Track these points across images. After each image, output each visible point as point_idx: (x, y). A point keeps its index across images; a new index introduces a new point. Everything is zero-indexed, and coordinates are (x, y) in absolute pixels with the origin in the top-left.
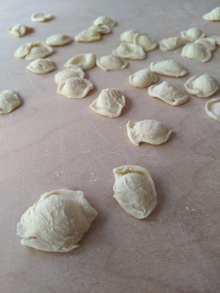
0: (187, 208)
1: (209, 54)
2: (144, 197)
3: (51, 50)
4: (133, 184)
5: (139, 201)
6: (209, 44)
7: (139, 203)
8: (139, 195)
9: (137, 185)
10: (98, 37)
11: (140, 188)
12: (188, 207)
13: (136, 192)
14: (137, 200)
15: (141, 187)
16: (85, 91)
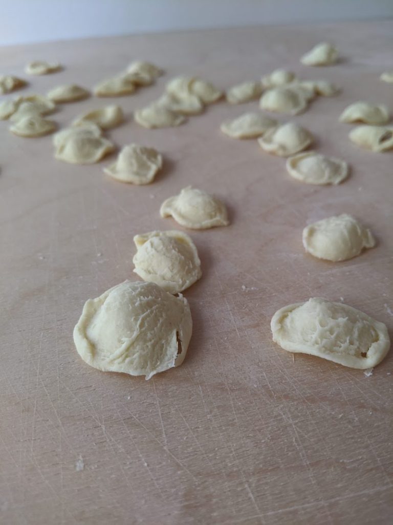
0: (244, 287)
1: (303, 104)
2: (179, 263)
3: (51, 105)
4: (162, 246)
5: (171, 268)
6: (304, 90)
7: (172, 271)
8: (171, 261)
9: (169, 247)
10: (130, 88)
11: (173, 251)
12: (245, 285)
13: (167, 256)
14: (169, 268)
15: (175, 250)
16: (99, 153)
